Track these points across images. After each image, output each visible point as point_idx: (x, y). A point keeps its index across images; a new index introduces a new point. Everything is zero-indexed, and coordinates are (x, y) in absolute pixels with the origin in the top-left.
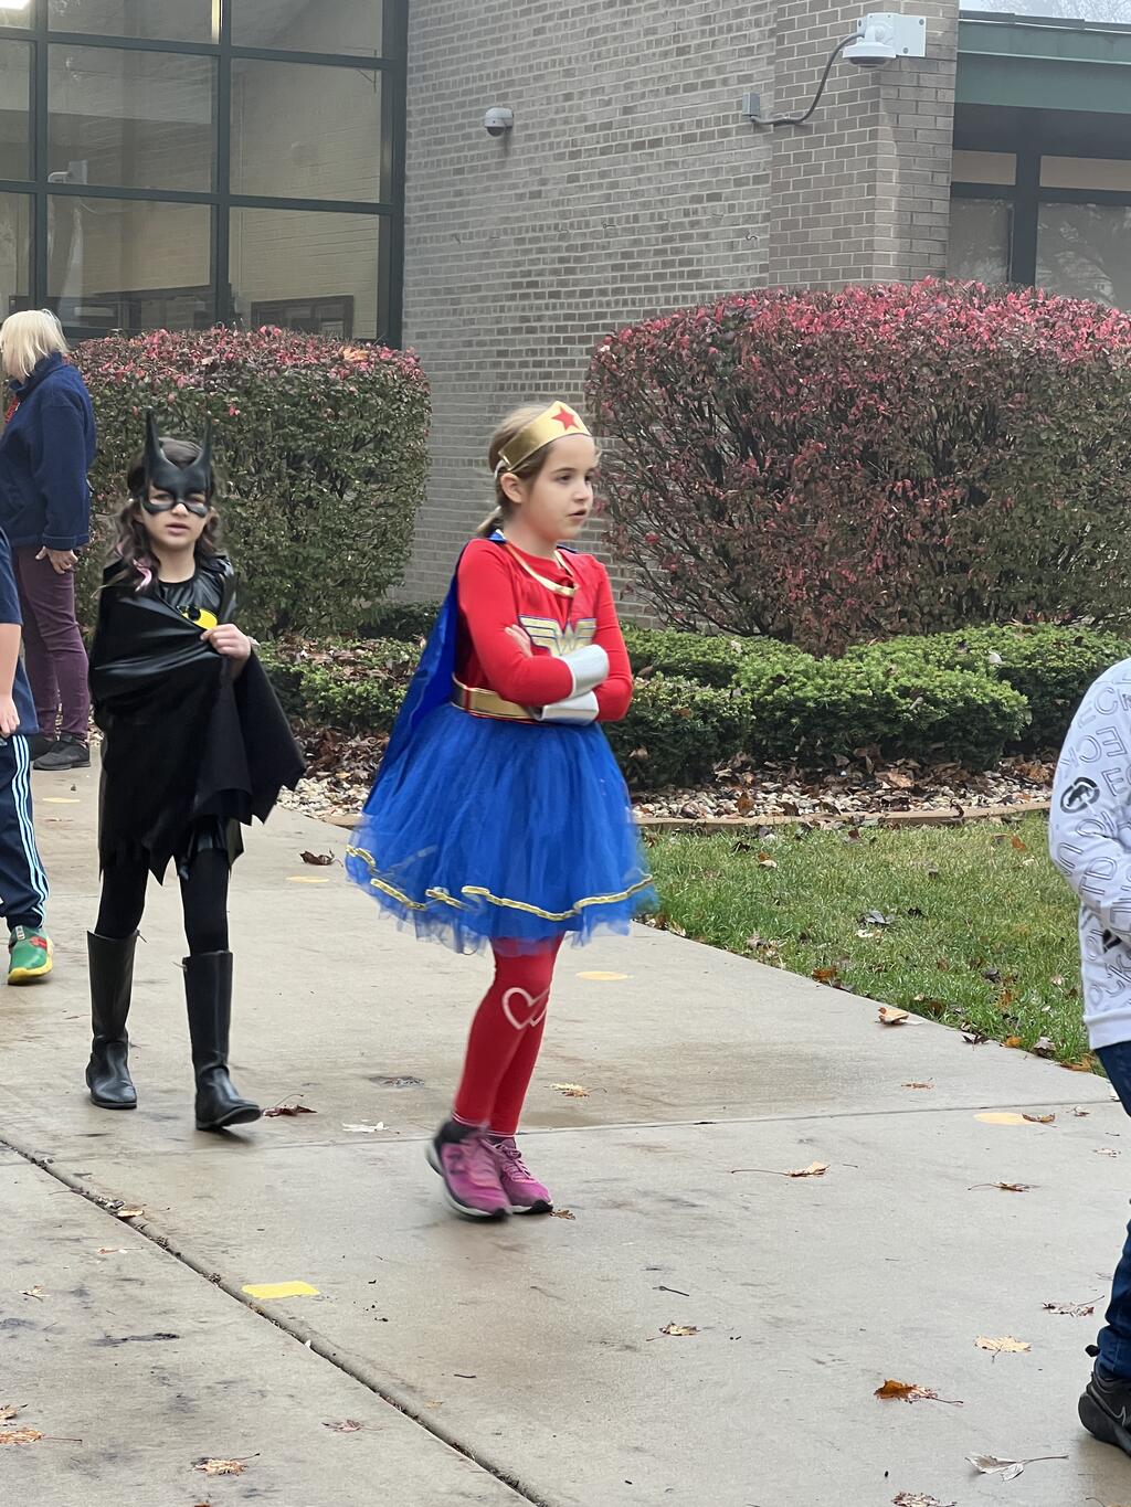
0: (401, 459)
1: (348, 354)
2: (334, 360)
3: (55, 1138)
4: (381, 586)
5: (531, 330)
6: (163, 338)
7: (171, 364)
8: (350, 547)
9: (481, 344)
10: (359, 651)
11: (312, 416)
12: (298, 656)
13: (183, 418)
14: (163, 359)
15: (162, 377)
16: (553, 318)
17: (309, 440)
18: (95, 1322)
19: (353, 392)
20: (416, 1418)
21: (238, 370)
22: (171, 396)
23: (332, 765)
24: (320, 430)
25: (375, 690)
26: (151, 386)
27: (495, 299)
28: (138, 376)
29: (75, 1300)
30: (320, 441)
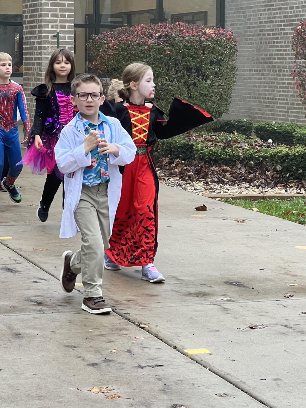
0: (227, 68)
1: (208, 31)
2: (203, 33)
3: (117, 302)
4: (220, 114)
5: (272, 22)
6: (142, 27)
7: (146, 36)
8: (209, 100)
9: (253, 27)
10: (213, 136)
11: (196, 53)
12: (192, 139)
13: (150, 55)
14: (142, 34)
15: (142, 40)
16: (280, 17)
17: (194, 62)
18: (135, 361)
19: (209, 45)
20: (246, 393)
21: (169, 38)
22: (146, 47)
23: (205, 177)
24: (199, 58)
25: (220, 150)
26: (138, 44)
27: (259, 11)
28: (134, 41)
29: (128, 354)
30: (198, 62)
